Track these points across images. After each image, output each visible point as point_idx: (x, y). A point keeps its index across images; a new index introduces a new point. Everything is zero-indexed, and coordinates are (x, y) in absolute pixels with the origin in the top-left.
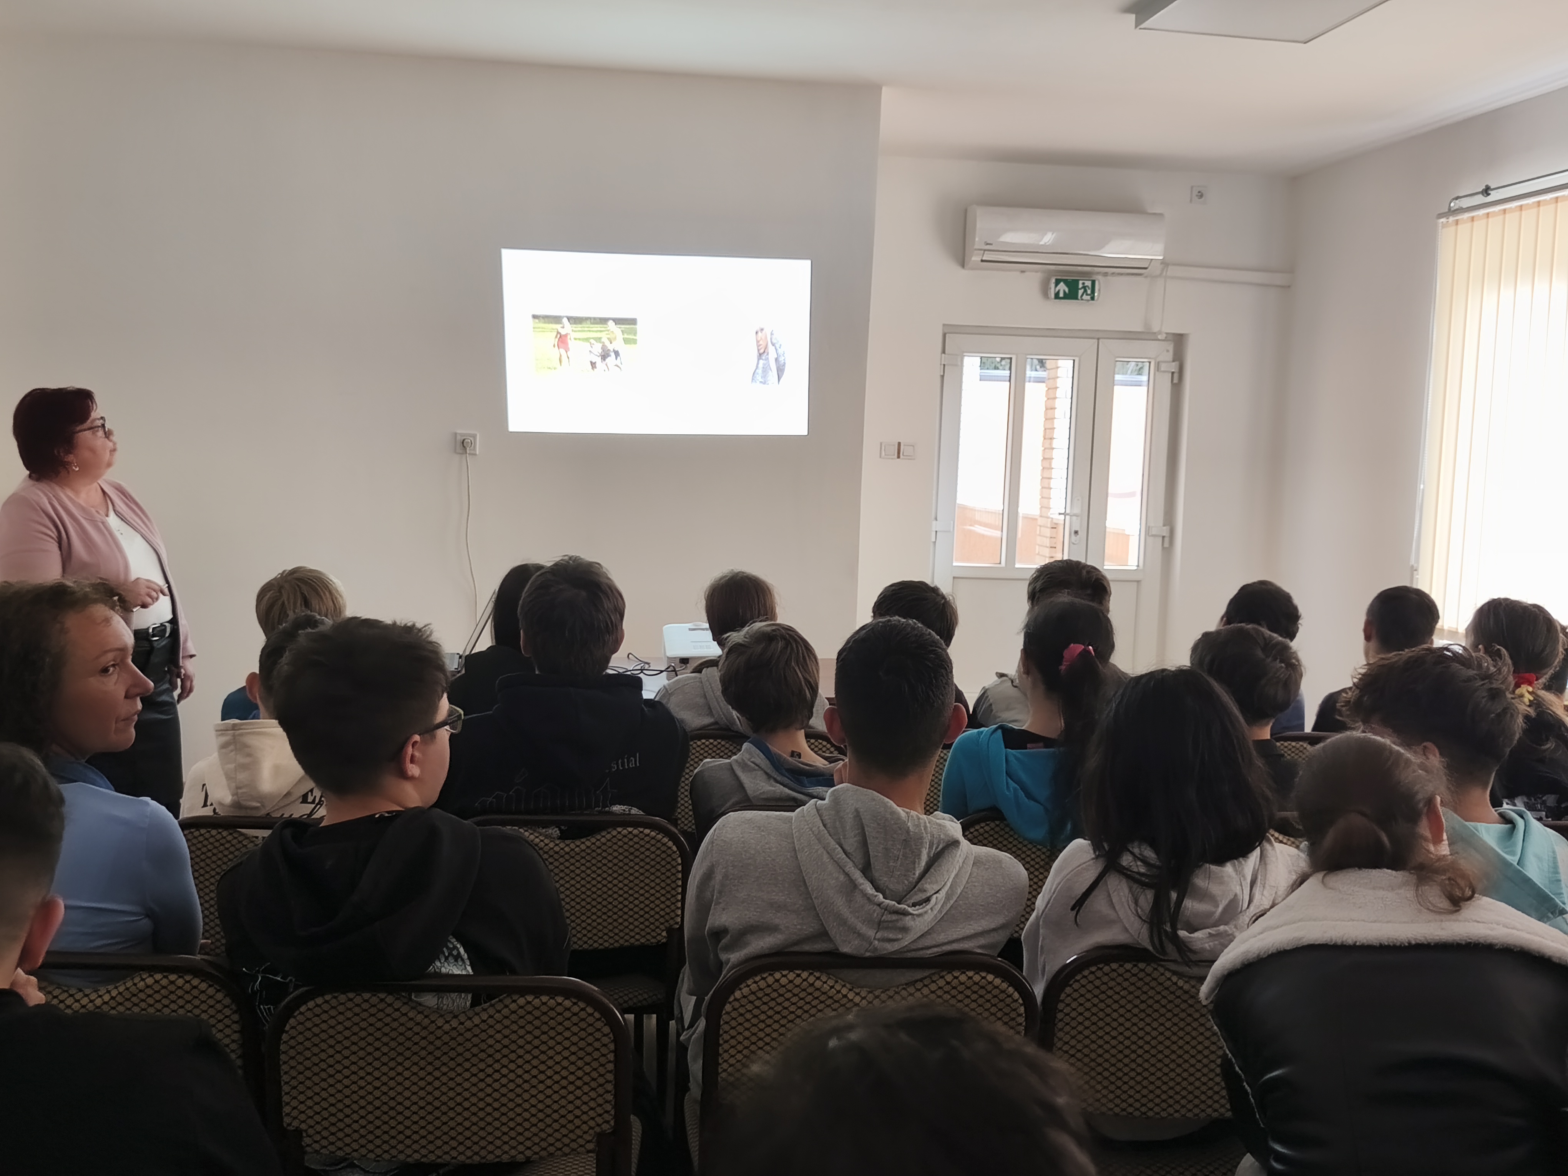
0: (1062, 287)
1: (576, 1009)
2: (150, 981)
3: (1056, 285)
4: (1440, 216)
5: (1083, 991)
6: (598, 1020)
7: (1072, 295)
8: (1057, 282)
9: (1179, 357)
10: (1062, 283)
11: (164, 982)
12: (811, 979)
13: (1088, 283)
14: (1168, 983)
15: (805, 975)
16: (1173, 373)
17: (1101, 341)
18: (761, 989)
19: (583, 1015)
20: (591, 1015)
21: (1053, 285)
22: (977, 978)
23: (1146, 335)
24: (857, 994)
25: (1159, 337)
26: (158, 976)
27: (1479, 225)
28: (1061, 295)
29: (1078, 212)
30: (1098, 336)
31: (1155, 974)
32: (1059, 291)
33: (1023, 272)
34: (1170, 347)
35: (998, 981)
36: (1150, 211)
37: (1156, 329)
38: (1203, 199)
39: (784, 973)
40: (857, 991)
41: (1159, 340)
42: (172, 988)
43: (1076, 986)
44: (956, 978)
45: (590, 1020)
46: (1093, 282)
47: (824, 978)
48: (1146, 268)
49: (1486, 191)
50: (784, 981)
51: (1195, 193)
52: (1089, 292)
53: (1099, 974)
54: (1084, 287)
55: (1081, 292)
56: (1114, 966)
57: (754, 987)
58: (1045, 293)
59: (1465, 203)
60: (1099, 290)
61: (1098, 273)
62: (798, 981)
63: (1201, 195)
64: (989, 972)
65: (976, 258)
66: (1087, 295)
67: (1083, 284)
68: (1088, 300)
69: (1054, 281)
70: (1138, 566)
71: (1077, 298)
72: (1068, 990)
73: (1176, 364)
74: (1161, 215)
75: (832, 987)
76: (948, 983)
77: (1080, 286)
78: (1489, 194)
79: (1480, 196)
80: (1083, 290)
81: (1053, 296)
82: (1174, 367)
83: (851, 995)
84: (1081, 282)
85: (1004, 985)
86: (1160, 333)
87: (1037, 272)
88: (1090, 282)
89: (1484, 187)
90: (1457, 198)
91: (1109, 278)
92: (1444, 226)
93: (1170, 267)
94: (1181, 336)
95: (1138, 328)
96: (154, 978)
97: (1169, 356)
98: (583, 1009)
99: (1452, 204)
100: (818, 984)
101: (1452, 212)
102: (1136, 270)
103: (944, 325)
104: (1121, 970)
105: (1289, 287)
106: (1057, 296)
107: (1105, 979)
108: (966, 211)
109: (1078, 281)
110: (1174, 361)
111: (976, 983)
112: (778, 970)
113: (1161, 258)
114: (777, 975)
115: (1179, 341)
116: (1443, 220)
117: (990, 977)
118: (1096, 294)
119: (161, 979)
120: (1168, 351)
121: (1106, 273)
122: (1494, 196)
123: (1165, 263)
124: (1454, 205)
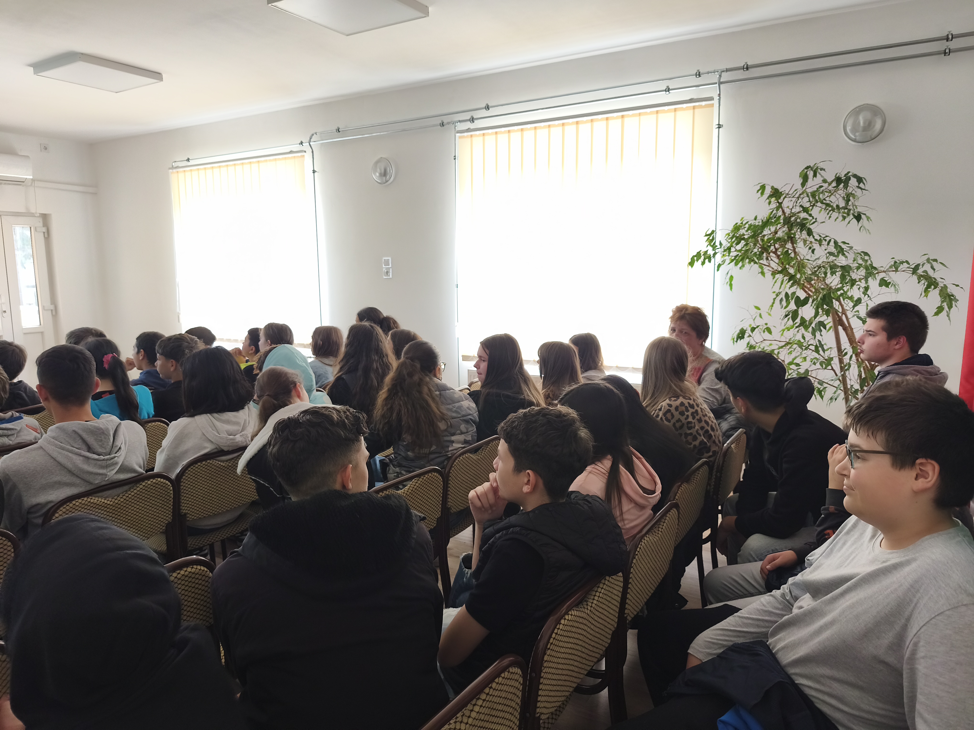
4: (170, 169)
5: (189, 476)
6: (5, 540)
9: (46, 225)
12: (89, 500)
14: (218, 465)
15: (85, 499)
16: (44, 233)
17: (2, 216)
18: (68, 510)
22: (154, 481)
23: (28, 214)
24: (108, 500)
27: (188, 174)
31: (214, 463)
34: (40, 220)
35: (162, 480)
36: (20, 154)
37: (33, 211)
38: (47, 150)
39: (77, 500)
40: (108, 499)
41: (36, 216)
43: (186, 475)
44: (147, 483)
47: (94, 498)
48: (24, 182)
49: (188, 160)
50: (77, 504)
51: (43, 147)
53: (194, 468)
56: (199, 464)
57: (64, 510)
59: (180, 164)
62: (83, 502)
63: (46, 148)
64: (158, 478)
70: (40, 325)
72: (184, 477)
73: (45, 228)
74: (28, 157)
75: (98, 500)
76: (144, 486)
78: (189, 162)
79: (186, 162)
82: (44, 230)
83: (106, 502)
85: (165, 481)
86: (37, 213)
90: (175, 162)
91: (3, 185)
92: (172, 173)
93: (37, 182)
94: (45, 215)
95: (23, 210)
97: (41, 224)
99: (173, 164)
100: (92, 501)
101: (173, 168)
102: (18, 182)
104: (202, 465)
105: (96, 194)
107: (196, 469)
111: (154, 483)
112: (73, 501)
113: (31, 177)
114: (74, 502)
115: (45, 218)
120: (39, 222)
122: (192, 162)
123: (33, 180)
124: (175, 165)
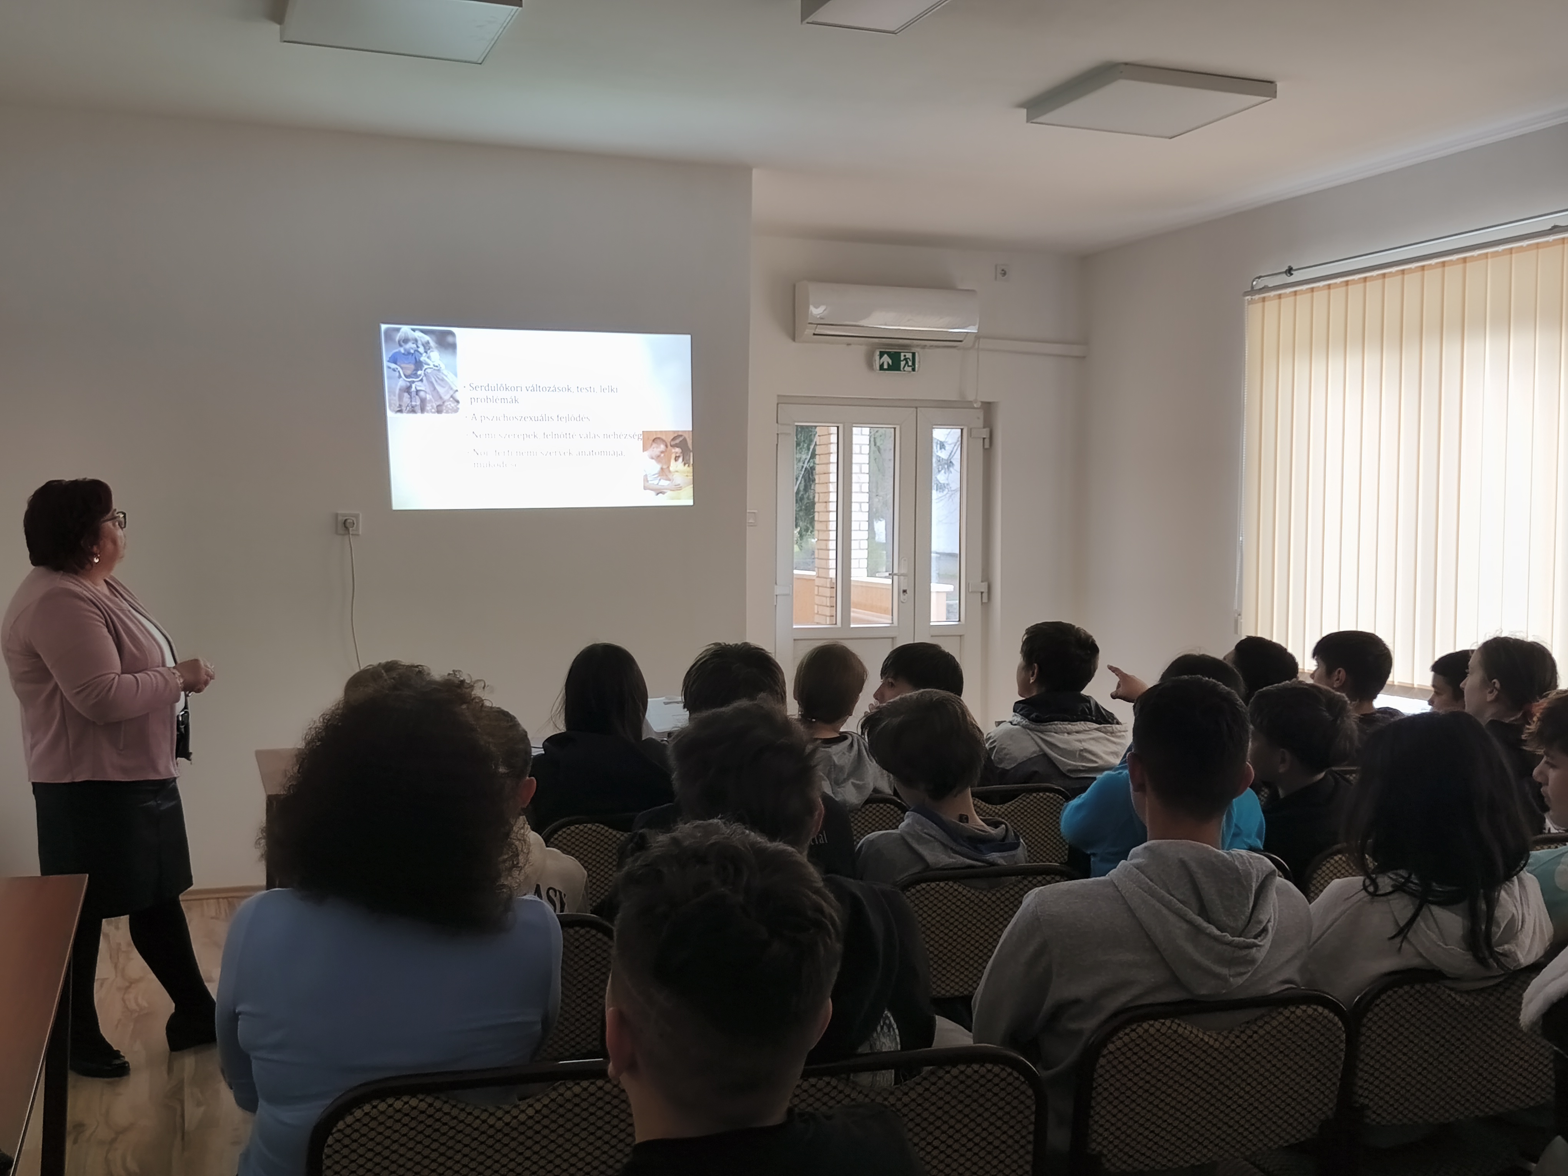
0: (886, 359)
1: (1004, 1075)
2: (577, 1089)
3: (881, 356)
4: (1246, 293)
5: (1381, 1014)
6: (1023, 1083)
7: (895, 366)
8: (881, 355)
9: (989, 423)
10: (886, 355)
11: (592, 1089)
12: (1174, 1027)
13: (909, 356)
14: (1449, 999)
15: (1168, 1023)
16: (984, 439)
17: (919, 409)
18: (1132, 1040)
19: (1010, 1079)
20: (1017, 1079)
21: (877, 358)
22: (1310, 1011)
23: (963, 404)
24: (1208, 1035)
25: (975, 406)
26: (585, 1084)
27: (1287, 302)
28: (886, 367)
29: (898, 288)
30: (916, 405)
31: (1439, 992)
32: (883, 363)
33: (849, 344)
34: (981, 414)
35: (1326, 1012)
36: (960, 287)
37: (971, 398)
38: (1006, 276)
39: (1151, 1022)
40: (1210, 1033)
41: (974, 408)
42: (600, 1094)
44: (1293, 1013)
45: (1017, 1083)
46: (914, 354)
47: (1183, 1024)
48: (961, 341)
49: (1289, 271)
50: (1152, 1030)
51: (999, 271)
52: (910, 364)
54: (906, 359)
55: (903, 363)
56: (1407, 988)
57: (1125, 1039)
58: (870, 365)
59: (1271, 282)
60: (919, 362)
61: (917, 346)
62: (1163, 1029)
63: (1004, 273)
64: (1318, 1005)
65: (809, 331)
66: (909, 366)
67: (905, 356)
68: (910, 372)
69: (878, 353)
70: (959, 621)
71: (899, 370)
73: (987, 430)
74: (973, 291)
75: (1192, 1032)
76: (1287, 1018)
77: (902, 358)
78: (1292, 274)
79: (1284, 275)
80: (904, 362)
81: (878, 368)
82: (985, 433)
83: (1206, 1038)
84: (902, 354)
85: (1331, 1015)
86: (976, 401)
87: (861, 344)
88: (911, 354)
89: (1287, 268)
90: (1259, 277)
91: (927, 350)
92: (1251, 302)
93: (981, 340)
94: (989, 403)
95: (954, 397)
96: (581, 1087)
97: (980, 423)
98: (1010, 1074)
99: (1254, 283)
100: (1180, 1030)
101: (1253, 291)
102: (953, 343)
103: (778, 396)
104: (1413, 992)
105: (1084, 357)
106: (881, 367)
107: (1400, 1001)
108: (794, 286)
109: (900, 352)
110: (984, 427)
111: (1309, 1016)
112: (1144, 1021)
113: (975, 331)
114: (1145, 1025)
115: (988, 408)
116: (1249, 297)
117: (1320, 1009)
118: (916, 366)
119: (589, 1086)
120: (978, 418)
121: (926, 346)
122: (1297, 276)
123: (977, 337)
124: (1258, 284)
